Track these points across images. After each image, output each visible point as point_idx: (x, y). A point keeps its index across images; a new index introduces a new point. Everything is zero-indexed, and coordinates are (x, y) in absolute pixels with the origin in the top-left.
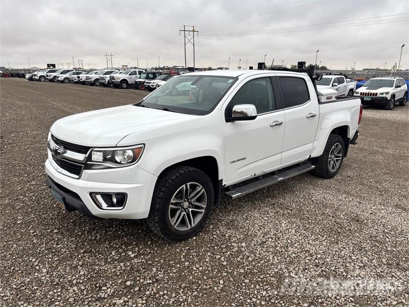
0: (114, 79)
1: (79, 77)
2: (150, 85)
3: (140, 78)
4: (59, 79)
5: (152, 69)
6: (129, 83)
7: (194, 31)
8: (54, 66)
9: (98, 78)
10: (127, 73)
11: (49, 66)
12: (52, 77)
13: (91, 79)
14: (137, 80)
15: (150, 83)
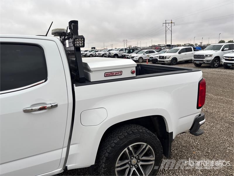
0: (110, 54)
1: (95, 54)
2: (128, 56)
3: (125, 53)
4: (88, 55)
5: (149, 47)
6: (119, 56)
7: (172, 23)
8: (94, 48)
9: (104, 53)
10: (117, 50)
11: (92, 48)
12: (85, 54)
13: (100, 54)
14: (123, 54)
15: (128, 55)
